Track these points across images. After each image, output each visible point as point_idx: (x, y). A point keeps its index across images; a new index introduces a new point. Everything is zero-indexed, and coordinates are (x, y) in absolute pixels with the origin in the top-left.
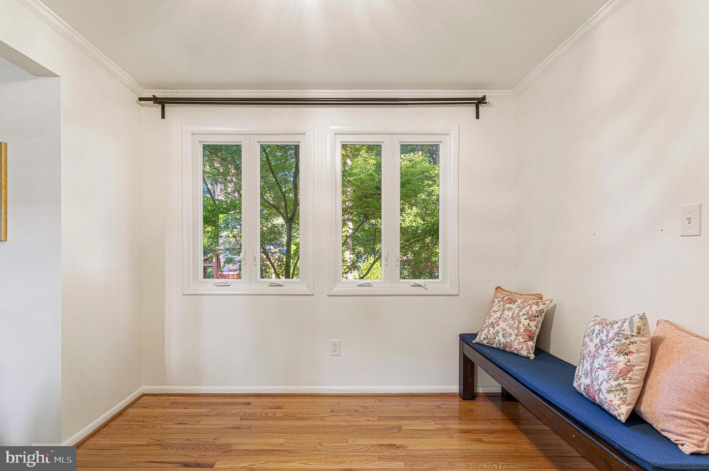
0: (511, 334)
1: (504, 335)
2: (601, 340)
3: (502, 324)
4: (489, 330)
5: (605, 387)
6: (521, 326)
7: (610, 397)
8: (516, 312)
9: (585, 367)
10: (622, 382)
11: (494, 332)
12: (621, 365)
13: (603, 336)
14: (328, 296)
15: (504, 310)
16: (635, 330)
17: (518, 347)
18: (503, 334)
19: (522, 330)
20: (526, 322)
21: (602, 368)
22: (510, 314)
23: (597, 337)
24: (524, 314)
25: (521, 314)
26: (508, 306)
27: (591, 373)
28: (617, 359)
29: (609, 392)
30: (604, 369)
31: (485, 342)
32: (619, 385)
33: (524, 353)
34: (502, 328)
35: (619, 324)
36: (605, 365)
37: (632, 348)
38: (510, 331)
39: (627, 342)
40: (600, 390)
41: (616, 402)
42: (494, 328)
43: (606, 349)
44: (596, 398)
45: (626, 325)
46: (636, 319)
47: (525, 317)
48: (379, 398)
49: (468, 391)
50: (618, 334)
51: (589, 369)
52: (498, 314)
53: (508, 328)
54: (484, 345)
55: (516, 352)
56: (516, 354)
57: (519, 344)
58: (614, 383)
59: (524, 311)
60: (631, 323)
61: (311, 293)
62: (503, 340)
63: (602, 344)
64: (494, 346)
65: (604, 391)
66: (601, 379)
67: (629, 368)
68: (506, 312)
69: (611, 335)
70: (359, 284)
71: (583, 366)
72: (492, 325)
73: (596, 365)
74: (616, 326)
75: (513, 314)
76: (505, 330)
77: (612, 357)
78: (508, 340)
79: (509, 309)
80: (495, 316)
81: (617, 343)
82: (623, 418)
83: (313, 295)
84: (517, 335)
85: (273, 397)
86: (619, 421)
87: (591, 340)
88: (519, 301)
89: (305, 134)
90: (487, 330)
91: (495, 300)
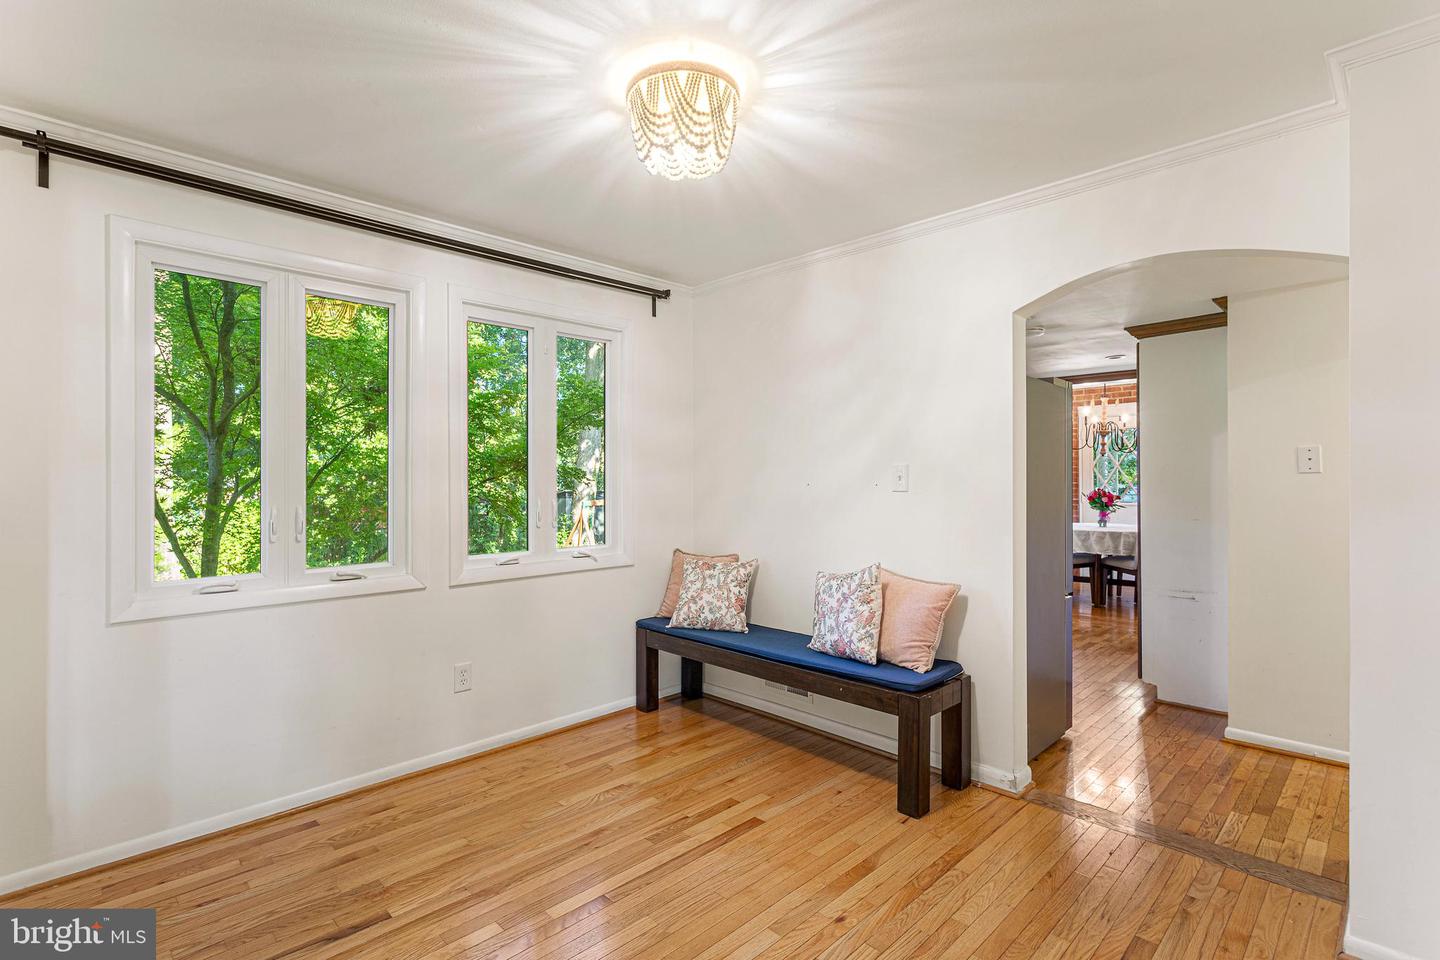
0: (720, 607)
1: (711, 611)
2: (844, 594)
3: (706, 597)
4: (689, 608)
5: (855, 638)
6: (732, 595)
7: (862, 645)
8: (722, 579)
9: (828, 624)
10: (869, 629)
11: (697, 608)
12: (866, 614)
13: (845, 589)
14: (451, 587)
15: (704, 578)
16: (874, 580)
17: (730, 622)
18: (710, 609)
19: (733, 600)
20: (737, 589)
21: (850, 620)
22: (715, 582)
23: (837, 591)
24: (732, 581)
25: (729, 580)
26: (708, 572)
27: (838, 627)
28: (861, 608)
29: (860, 641)
30: (852, 621)
31: (685, 625)
32: (867, 632)
33: (738, 628)
34: (707, 602)
35: (859, 575)
36: (851, 616)
37: (873, 596)
38: (719, 604)
39: (869, 591)
40: (851, 642)
41: (867, 648)
42: (696, 603)
43: (850, 601)
44: (847, 650)
45: (866, 576)
46: (874, 569)
47: (734, 584)
48: (541, 742)
49: (649, 699)
50: (860, 585)
51: (834, 624)
52: (699, 585)
53: (715, 601)
54: (684, 628)
55: (728, 628)
56: (728, 631)
57: (732, 617)
58: (863, 631)
59: (731, 577)
60: (870, 574)
61: (421, 586)
62: (710, 617)
63: (845, 598)
64: (699, 626)
65: (855, 641)
66: (850, 630)
67: (872, 615)
68: (708, 580)
69: (853, 587)
70: (503, 561)
71: (825, 623)
72: (693, 600)
73: (842, 618)
74: (856, 578)
75: (719, 581)
76: (712, 603)
77: (857, 608)
78: (718, 615)
79: (711, 576)
80: (694, 587)
81: (860, 594)
82: (874, 661)
83: (424, 589)
84: (728, 608)
85: (349, 800)
86: (871, 665)
87: (831, 596)
88: (720, 565)
89: (407, 292)
90: (685, 609)
91: (685, 567)
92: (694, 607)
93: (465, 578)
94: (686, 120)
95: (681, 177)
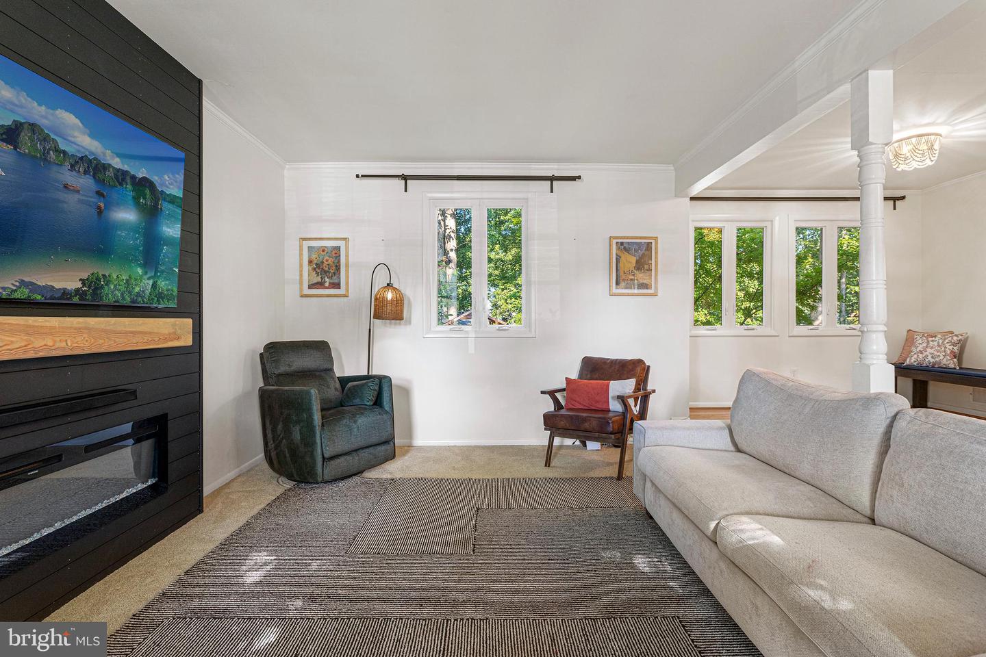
0: (939, 355)
3: (929, 351)
4: (918, 356)
6: (947, 350)
8: (941, 342)
11: (923, 356)
14: (790, 336)
15: (928, 342)
17: (946, 363)
18: (932, 356)
19: (948, 352)
20: (952, 347)
22: (935, 344)
24: (948, 343)
26: (931, 339)
31: (915, 364)
33: (952, 366)
34: (930, 353)
42: (922, 354)
52: (925, 345)
53: (935, 353)
54: (914, 366)
55: (945, 366)
56: (945, 368)
57: (947, 361)
59: (947, 341)
62: (932, 360)
64: (924, 365)
68: (931, 343)
70: (811, 328)
72: (921, 352)
75: (939, 343)
76: (933, 354)
78: (937, 359)
79: (933, 341)
80: (921, 346)
83: (778, 336)
84: (944, 356)
88: (939, 336)
89: (772, 221)
90: (915, 356)
91: (916, 337)
92: (921, 356)
93: (795, 333)
94: (916, 154)
95: (913, 168)
